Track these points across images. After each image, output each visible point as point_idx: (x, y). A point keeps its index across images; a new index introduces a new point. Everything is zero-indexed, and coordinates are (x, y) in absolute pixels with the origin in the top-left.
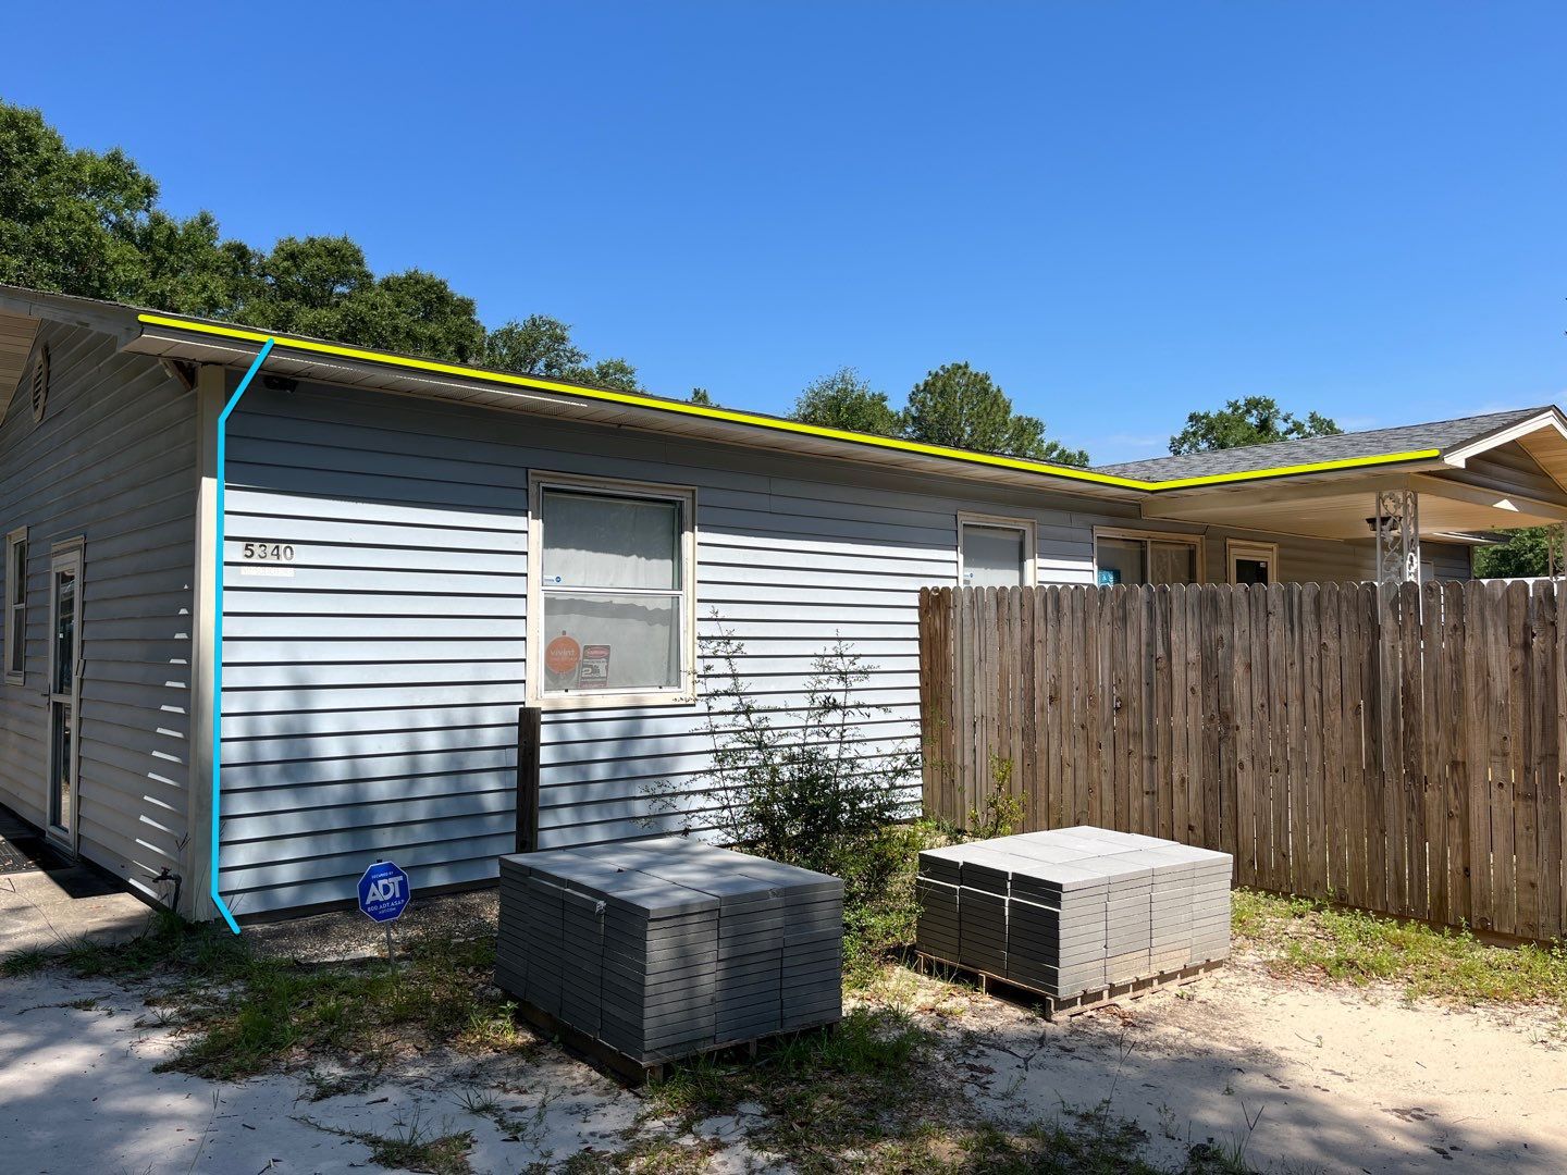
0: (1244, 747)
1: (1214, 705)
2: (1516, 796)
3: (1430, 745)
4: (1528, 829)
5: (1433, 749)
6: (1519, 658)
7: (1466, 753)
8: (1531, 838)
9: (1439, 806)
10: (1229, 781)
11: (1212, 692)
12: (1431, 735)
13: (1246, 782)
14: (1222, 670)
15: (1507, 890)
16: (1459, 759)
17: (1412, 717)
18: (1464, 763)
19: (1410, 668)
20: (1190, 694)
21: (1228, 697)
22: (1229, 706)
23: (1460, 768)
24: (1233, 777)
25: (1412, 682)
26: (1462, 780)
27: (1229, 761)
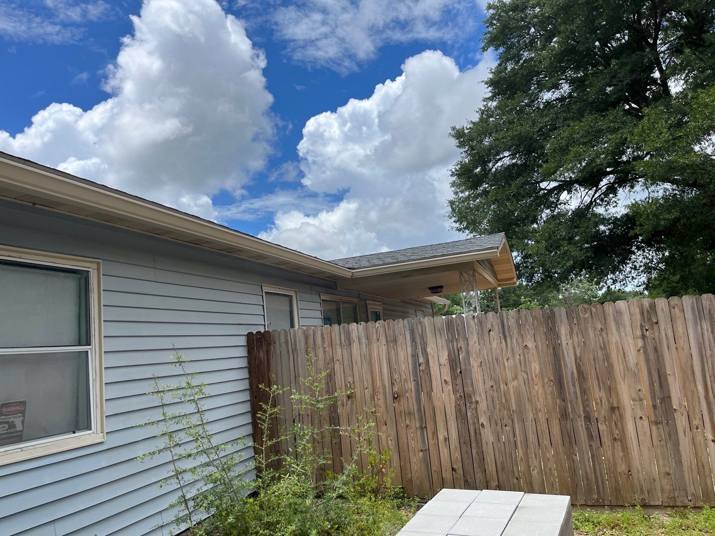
0: (483, 414)
1: (461, 390)
2: (650, 422)
3: (597, 399)
4: (660, 441)
5: (599, 401)
6: (640, 343)
7: (618, 401)
8: (663, 446)
9: (607, 435)
10: (476, 436)
11: (459, 381)
12: (597, 393)
13: (488, 435)
14: (463, 367)
15: (654, 480)
16: (615, 405)
17: (584, 384)
18: (618, 407)
19: (578, 355)
20: (444, 384)
21: (470, 384)
22: (471, 389)
23: (617, 412)
24: (477, 433)
25: (581, 363)
26: (618, 418)
27: (474, 423)
